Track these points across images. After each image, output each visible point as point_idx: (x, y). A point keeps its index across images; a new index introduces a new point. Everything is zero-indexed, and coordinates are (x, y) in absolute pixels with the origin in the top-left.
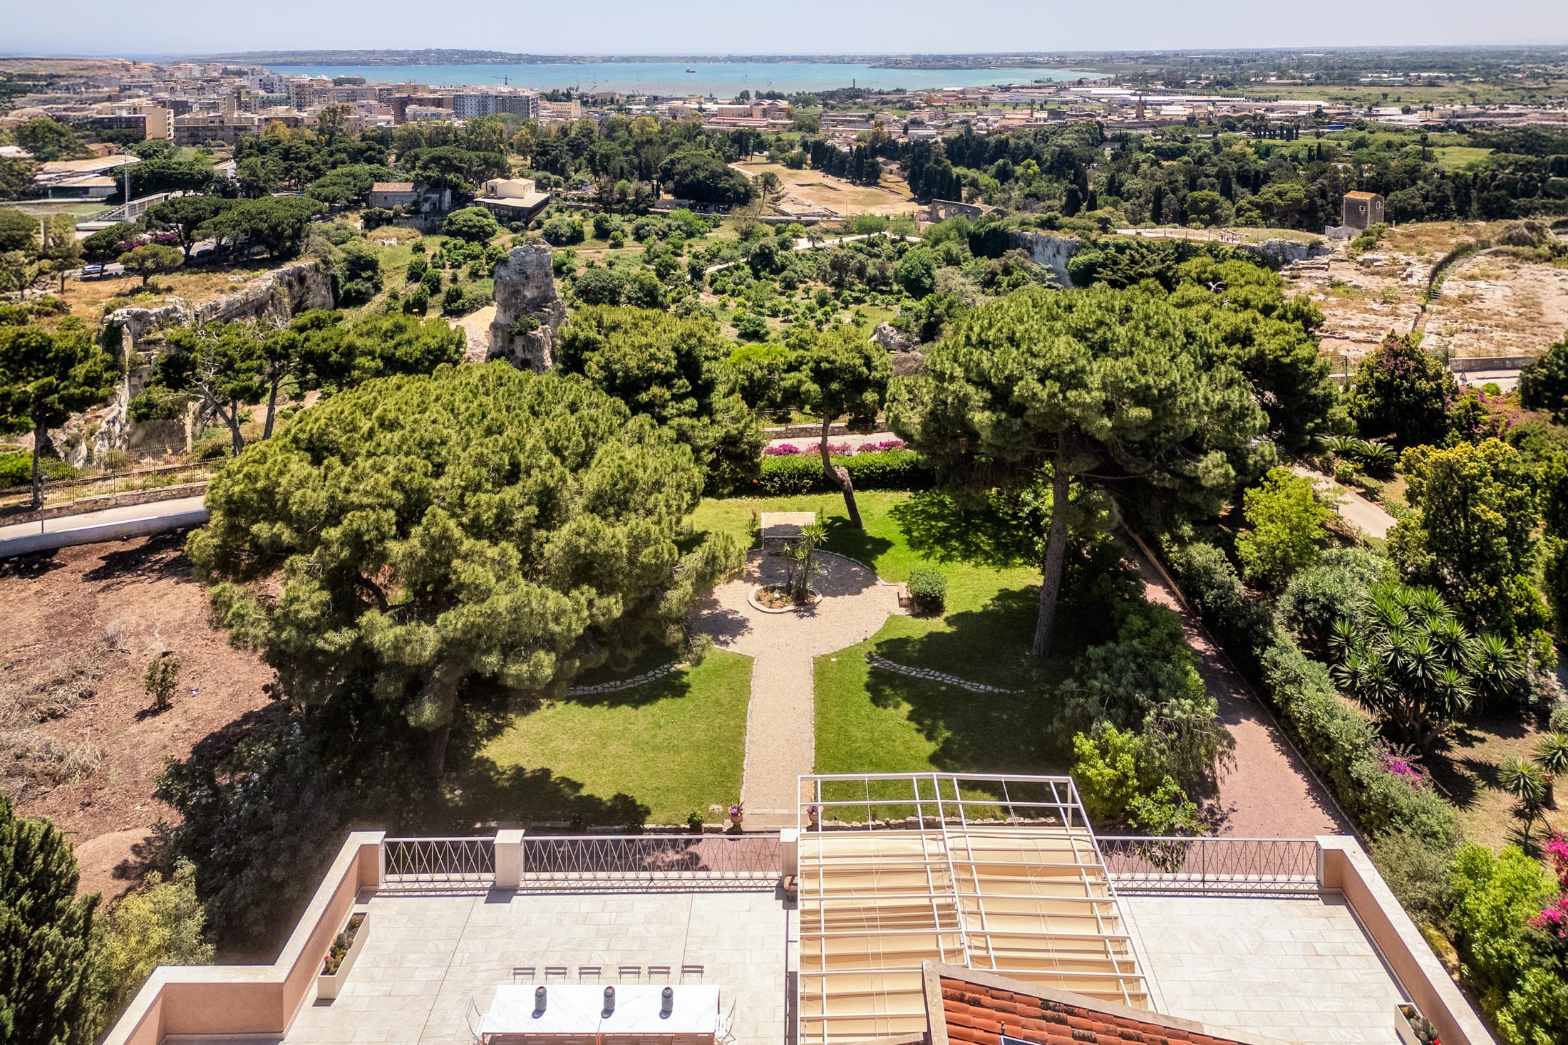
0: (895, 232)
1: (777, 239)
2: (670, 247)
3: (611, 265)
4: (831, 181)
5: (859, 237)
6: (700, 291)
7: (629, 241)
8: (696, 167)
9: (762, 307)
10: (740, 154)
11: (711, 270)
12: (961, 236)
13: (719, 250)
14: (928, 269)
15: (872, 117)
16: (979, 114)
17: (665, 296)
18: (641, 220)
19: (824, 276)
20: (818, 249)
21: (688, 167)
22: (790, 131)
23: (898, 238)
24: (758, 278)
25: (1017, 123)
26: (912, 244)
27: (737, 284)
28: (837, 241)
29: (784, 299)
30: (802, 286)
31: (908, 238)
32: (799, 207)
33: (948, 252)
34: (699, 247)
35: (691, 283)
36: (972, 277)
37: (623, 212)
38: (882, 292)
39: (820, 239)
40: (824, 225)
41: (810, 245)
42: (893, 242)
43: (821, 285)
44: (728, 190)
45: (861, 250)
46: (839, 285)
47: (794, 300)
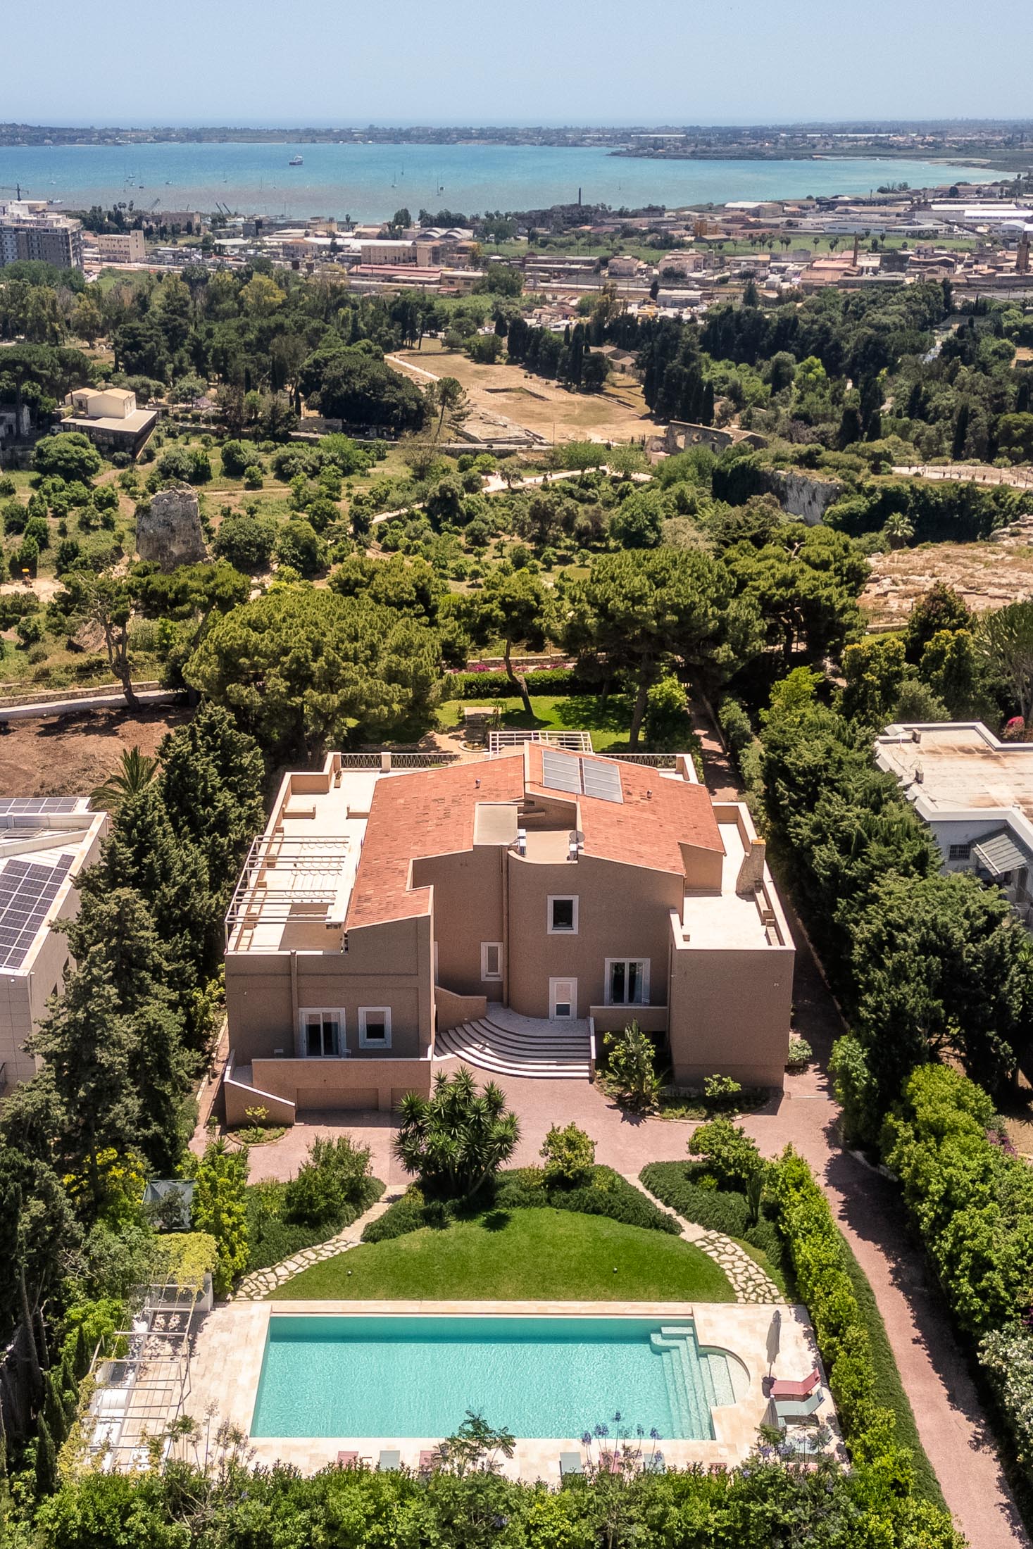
0: (617, 467)
1: (461, 477)
2: (324, 488)
3: (252, 512)
4: (536, 384)
5: (569, 474)
6: (367, 547)
7: (269, 478)
8: (350, 372)
9: (444, 567)
10: (403, 337)
11: (379, 518)
12: (701, 471)
13: (387, 493)
14: (654, 519)
15: (604, 262)
16: (775, 258)
17: (325, 554)
18: (283, 450)
19: (522, 528)
20: (515, 491)
21: (339, 372)
22: (476, 292)
23: (621, 475)
24: (438, 530)
25: (828, 277)
26: (638, 484)
27: (412, 539)
28: (540, 480)
29: (471, 558)
30: (494, 541)
31: (635, 476)
32: (490, 428)
33: (681, 497)
34: (362, 489)
35: (354, 536)
36: (707, 530)
37: (256, 438)
38: (595, 550)
39: (518, 477)
40: (524, 457)
41: (504, 485)
42: (615, 480)
43: (517, 540)
44: (395, 406)
45: (570, 494)
46: (541, 540)
47: (484, 559)
